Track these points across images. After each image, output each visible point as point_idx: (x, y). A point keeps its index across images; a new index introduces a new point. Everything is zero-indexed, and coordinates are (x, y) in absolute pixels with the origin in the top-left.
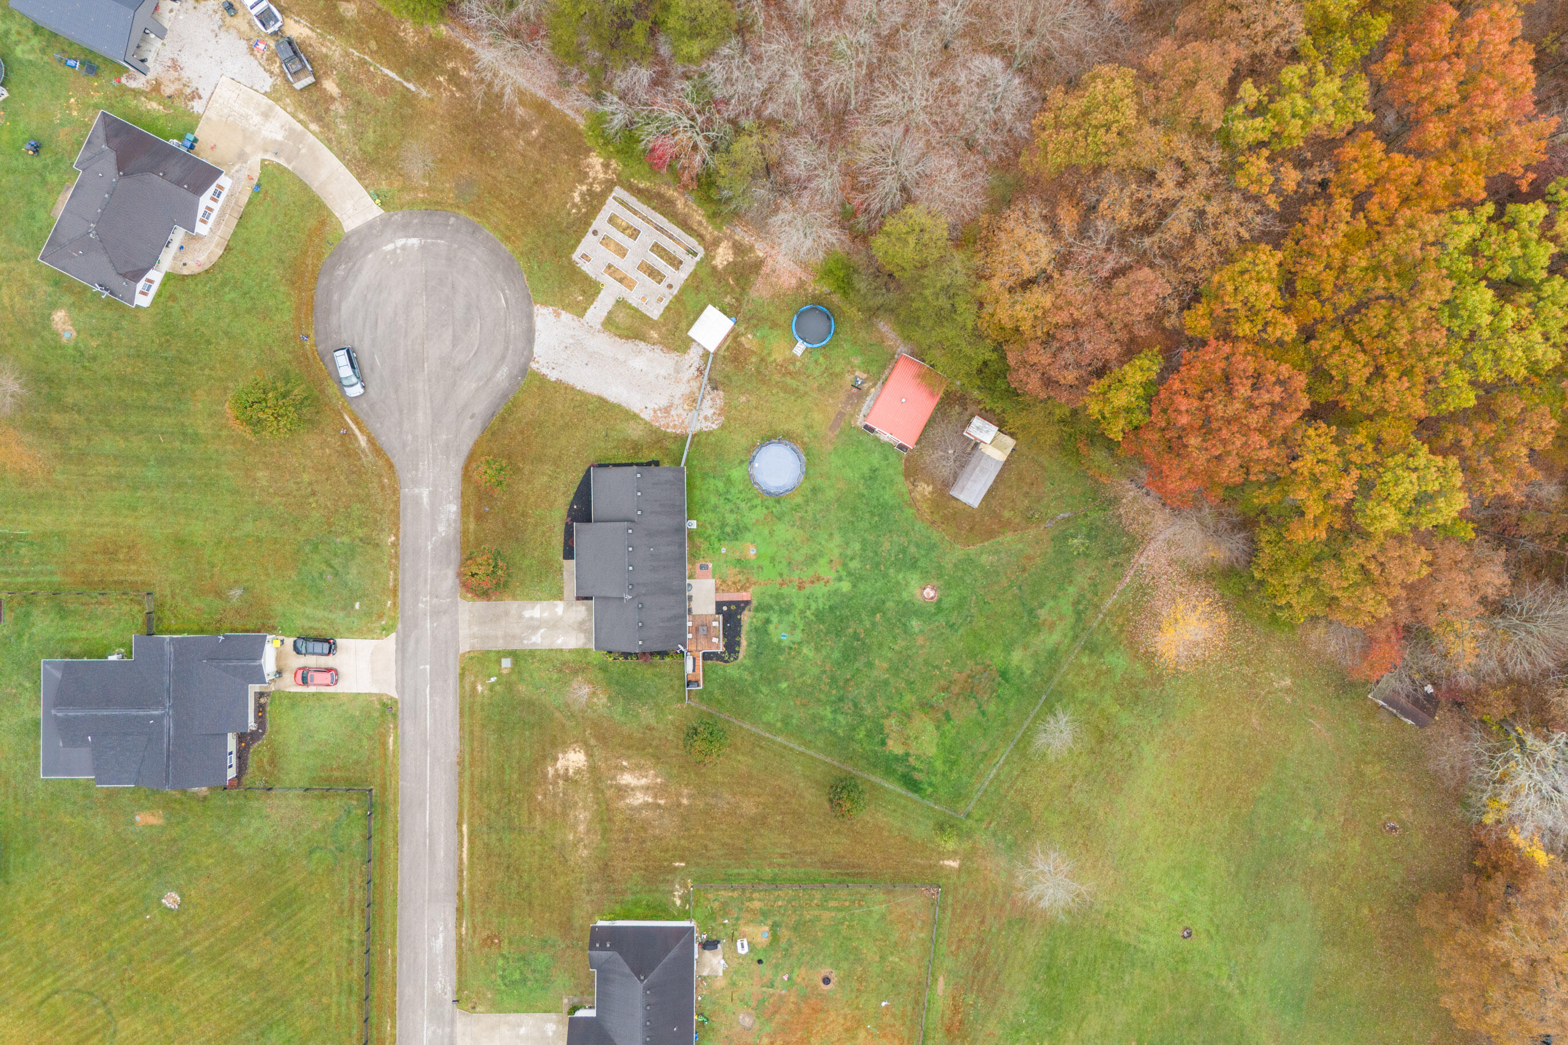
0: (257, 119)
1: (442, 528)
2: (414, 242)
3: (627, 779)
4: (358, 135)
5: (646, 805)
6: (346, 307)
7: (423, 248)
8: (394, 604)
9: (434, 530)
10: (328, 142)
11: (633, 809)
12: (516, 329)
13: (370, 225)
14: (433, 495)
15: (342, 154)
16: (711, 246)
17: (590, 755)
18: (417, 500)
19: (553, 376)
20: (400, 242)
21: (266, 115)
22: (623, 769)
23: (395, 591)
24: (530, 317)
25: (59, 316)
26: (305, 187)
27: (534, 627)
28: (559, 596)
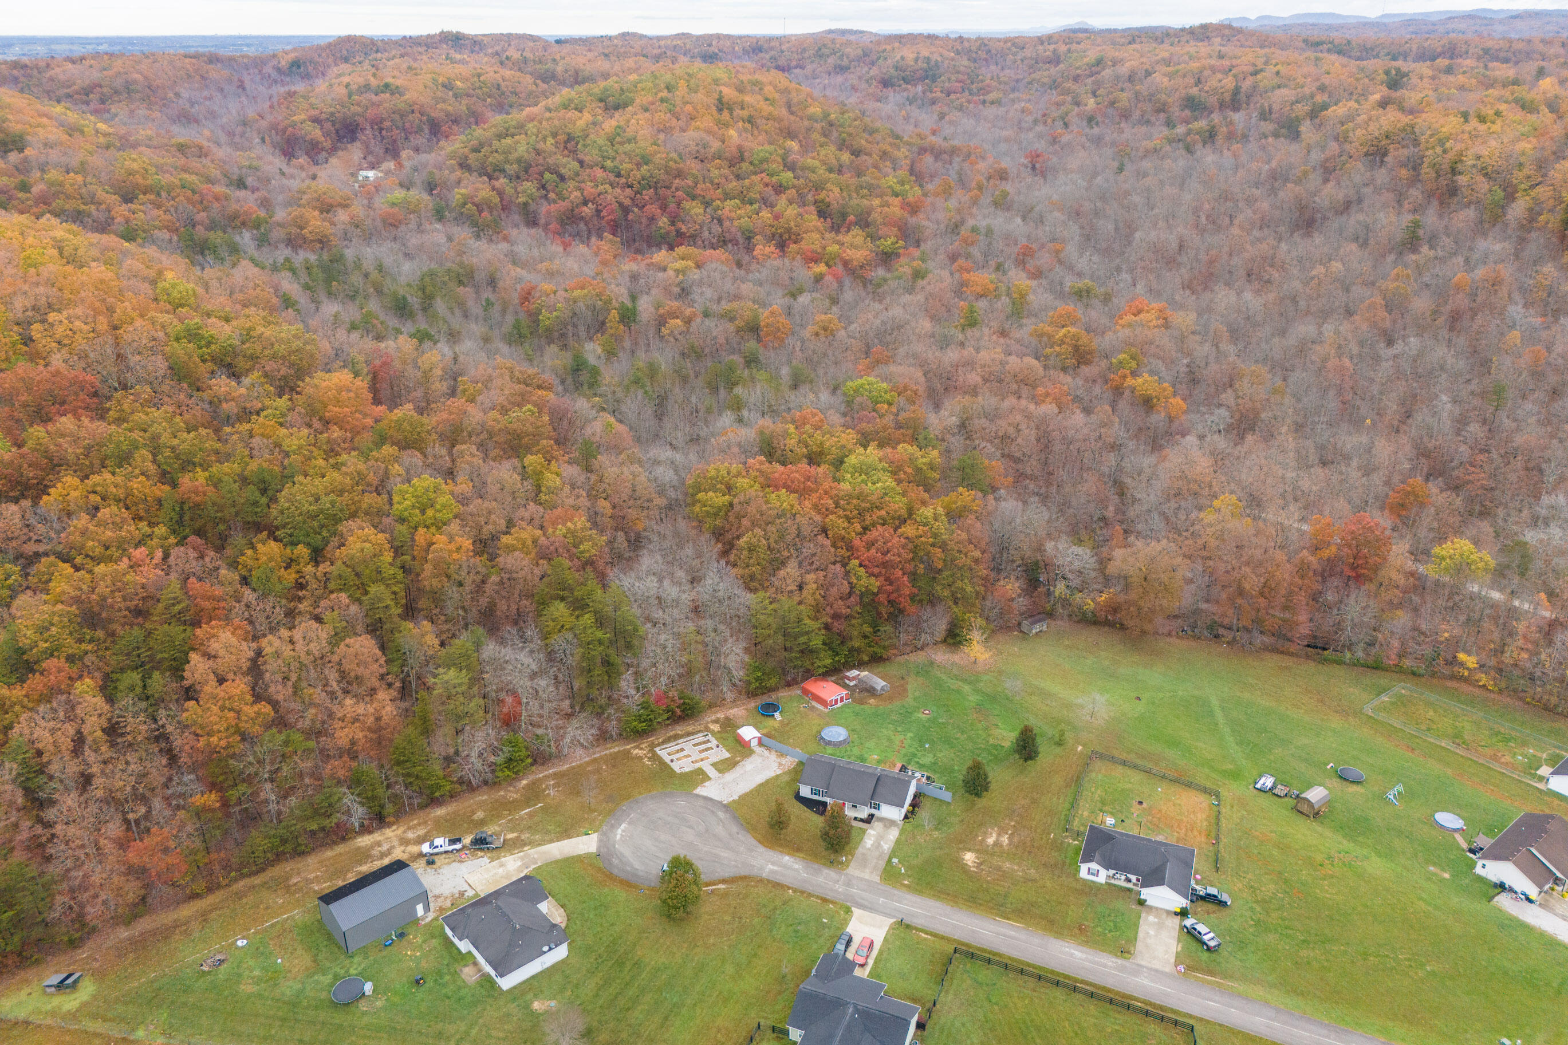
0: (501, 870)
1: (796, 866)
2: (623, 826)
3: (990, 841)
4: (548, 832)
5: (1010, 838)
6: (637, 865)
7: (629, 823)
8: (833, 903)
9: (796, 870)
10: (540, 845)
11: (1010, 844)
12: (701, 802)
13: (600, 841)
14: (773, 864)
15: (551, 841)
16: (707, 729)
17: (969, 850)
18: (772, 872)
19: (736, 797)
20: (619, 831)
21: (502, 865)
22: (983, 840)
23: (825, 900)
24: (698, 796)
25: (536, 1005)
26: (556, 862)
27: (877, 846)
28: (864, 831)
